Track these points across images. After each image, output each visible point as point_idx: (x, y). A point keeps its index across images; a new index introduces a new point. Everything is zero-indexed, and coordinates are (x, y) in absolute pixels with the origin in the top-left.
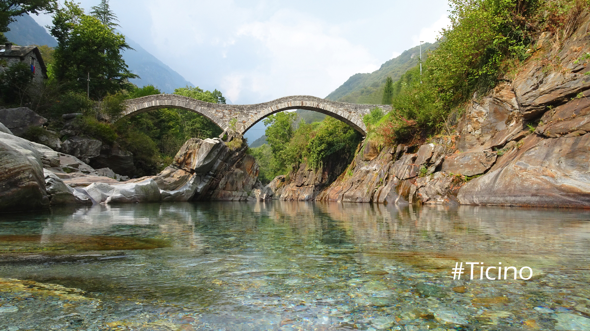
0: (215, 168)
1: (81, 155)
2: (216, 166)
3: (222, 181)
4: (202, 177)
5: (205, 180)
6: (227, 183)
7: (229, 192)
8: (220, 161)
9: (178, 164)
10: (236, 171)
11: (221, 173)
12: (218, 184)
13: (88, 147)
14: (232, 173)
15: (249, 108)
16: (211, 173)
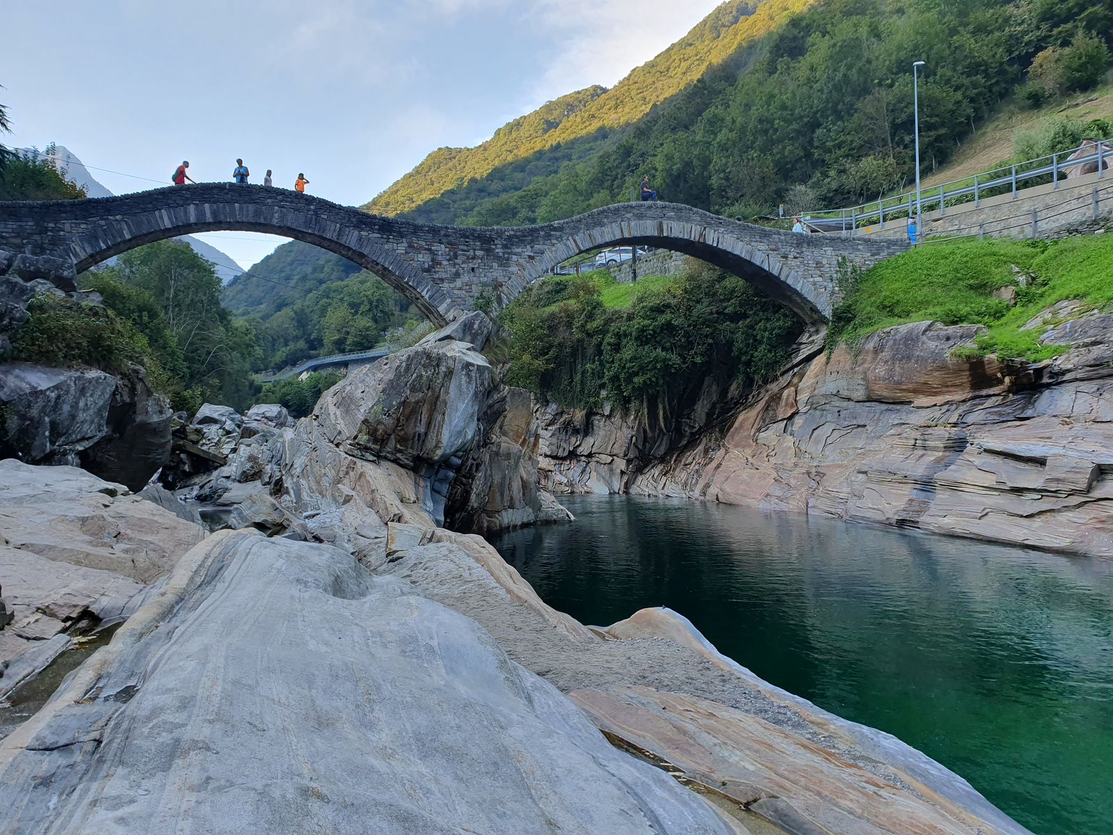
3: (478, 484)
15: (510, 238)
16: (455, 461)
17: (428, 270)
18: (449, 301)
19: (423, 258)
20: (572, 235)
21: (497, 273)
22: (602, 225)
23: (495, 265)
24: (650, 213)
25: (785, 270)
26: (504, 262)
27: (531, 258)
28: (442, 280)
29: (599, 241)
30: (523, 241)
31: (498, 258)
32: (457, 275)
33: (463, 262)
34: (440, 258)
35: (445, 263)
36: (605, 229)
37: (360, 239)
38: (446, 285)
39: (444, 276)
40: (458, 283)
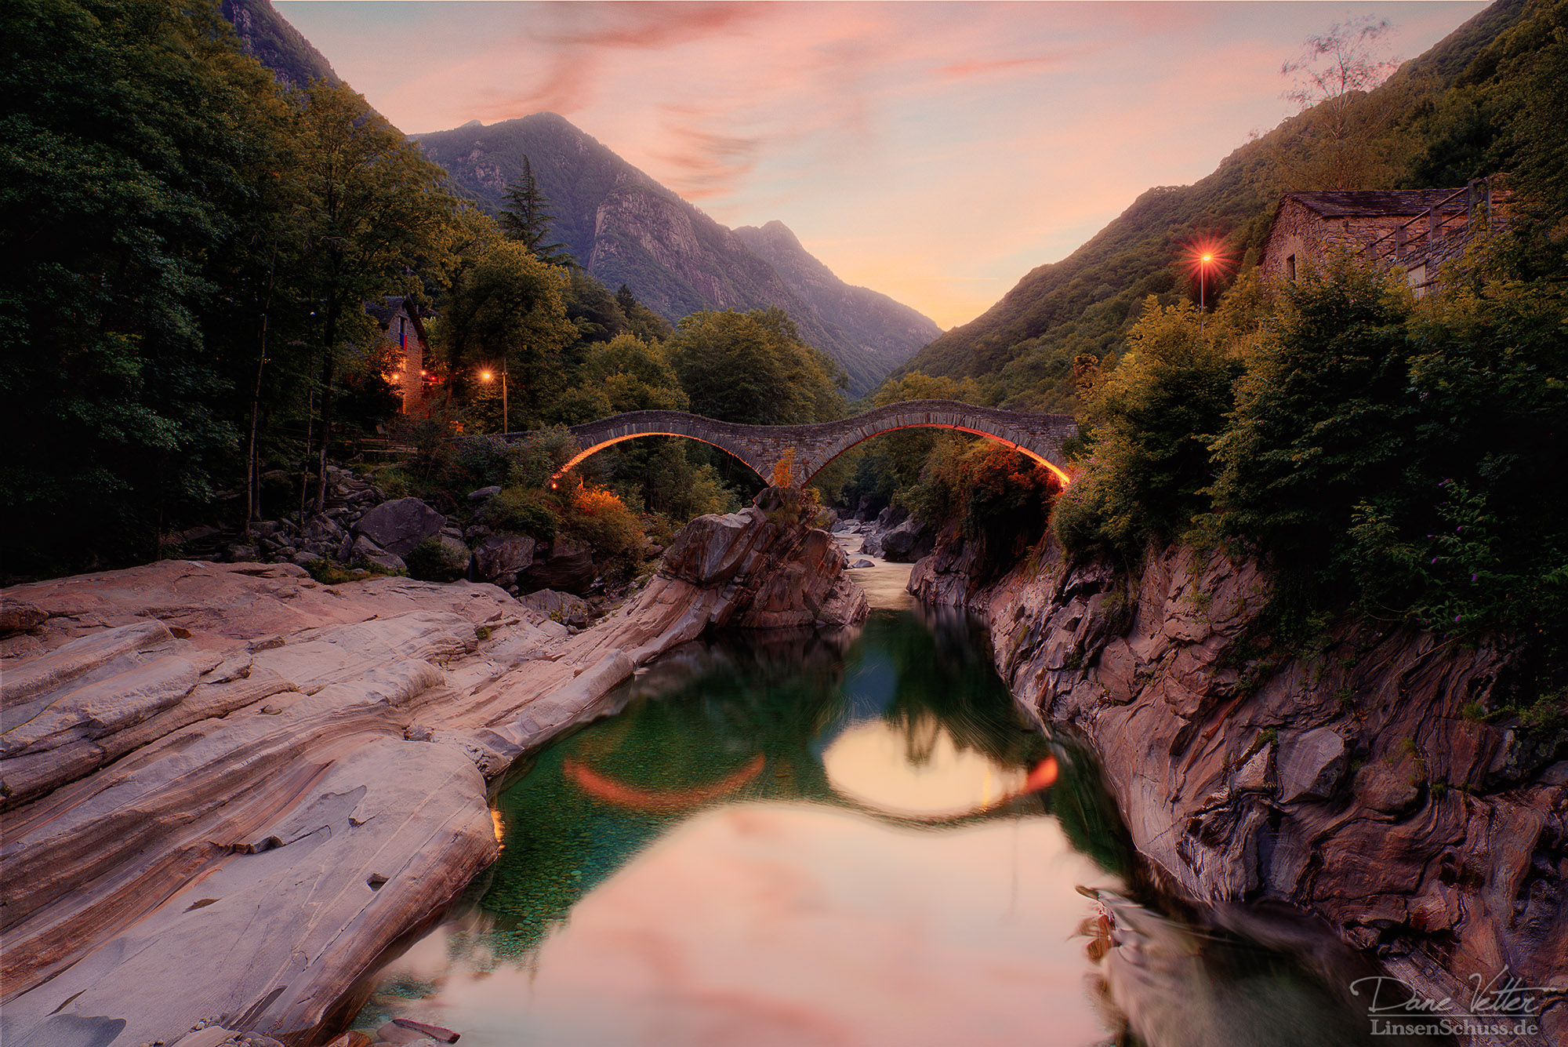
0: (747, 569)
1: (502, 570)
2: (747, 565)
3: (760, 594)
4: (720, 589)
5: (725, 594)
6: (769, 596)
7: (775, 614)
8: (754, 554)
9: (673, 568)
10: (788, 570)
11: (759, 577)
12: (753, 599)
13: (512, 554)
14: (781, 575)
15: (815, 431)
16: (737, 580)
19: (757, 448)
20: (860, 427)
21: (805, 454)
22: (882, 418)
23: (805, 449)
24: (919, 408)
26: (811, 447)
27: (830, 443)
28: (769, 461)
29: (880, 429)
30: (824, 433)
31: (806, 445)
32: (779, 457)
33: (783, 449)
34: (767, 447)
35: (771, 450)
36: (885, 421)
38: (771, 464)
39: (770, 458)
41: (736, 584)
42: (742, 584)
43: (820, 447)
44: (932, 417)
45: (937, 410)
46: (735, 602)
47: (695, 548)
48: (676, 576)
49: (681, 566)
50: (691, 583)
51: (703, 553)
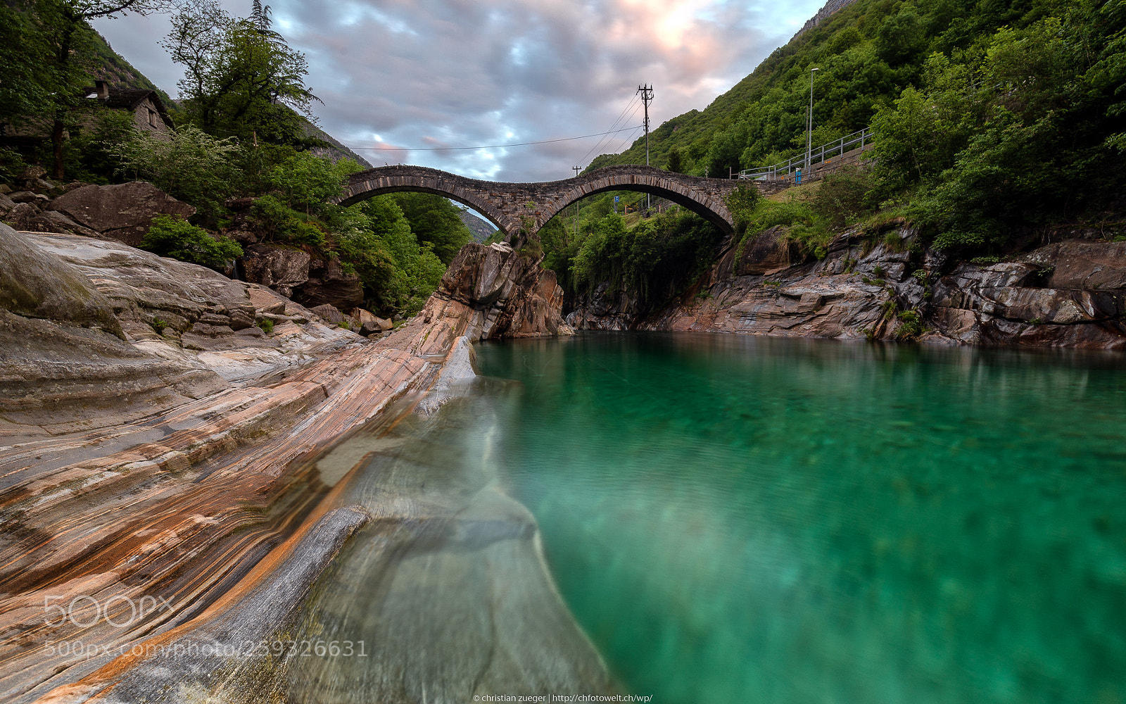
0: (506, 296)
1: (274, 281)
2: (507, 291)
3: (516, 318)
4: (488, 311)
5: (490, 316)
6: (522, 319)
7: (527, 334)
8: (511, 282)
9: (449, 290)
10: (534, 299)
11: (514, 302)
12: (510, 321)
13: (285, 265)
14: (529, 302)
15: (545, 188)
16: (499, 304)
17: (500, 208)
18: (511, 224)
19: (497, 201)
20: (580, 186)
21: (537, 207)
22: (598, 179)
23: (537, 204)
24: (626, 172)
25: (710, 201)
26: (541, 201)
27: (557, 199)
28: (508, 212)
29: (596, 188)
30: (552, 190)
31: (538, 199)
32: (516, 209)
33: (519, 203)
34: (506, 201)
35: (509, 203)
36: (600, 182)
37: (465, 192)
38: (510, 215)
39: (509, 210)
40: (517, 214)
41: (498, 308)
42: (503, 309)
43: (549, 202)
44: (635, 178)
45: (639, 173)
46: (498, 324)
47: (469, 271)
48: (451, 297)
49: (455, 289)
50: (465, 304)
51: (477, 276)
